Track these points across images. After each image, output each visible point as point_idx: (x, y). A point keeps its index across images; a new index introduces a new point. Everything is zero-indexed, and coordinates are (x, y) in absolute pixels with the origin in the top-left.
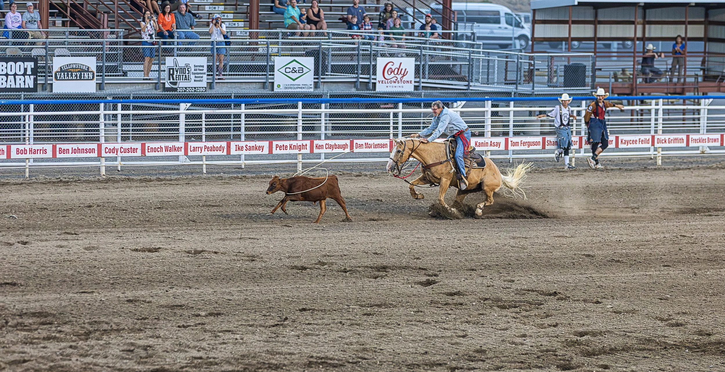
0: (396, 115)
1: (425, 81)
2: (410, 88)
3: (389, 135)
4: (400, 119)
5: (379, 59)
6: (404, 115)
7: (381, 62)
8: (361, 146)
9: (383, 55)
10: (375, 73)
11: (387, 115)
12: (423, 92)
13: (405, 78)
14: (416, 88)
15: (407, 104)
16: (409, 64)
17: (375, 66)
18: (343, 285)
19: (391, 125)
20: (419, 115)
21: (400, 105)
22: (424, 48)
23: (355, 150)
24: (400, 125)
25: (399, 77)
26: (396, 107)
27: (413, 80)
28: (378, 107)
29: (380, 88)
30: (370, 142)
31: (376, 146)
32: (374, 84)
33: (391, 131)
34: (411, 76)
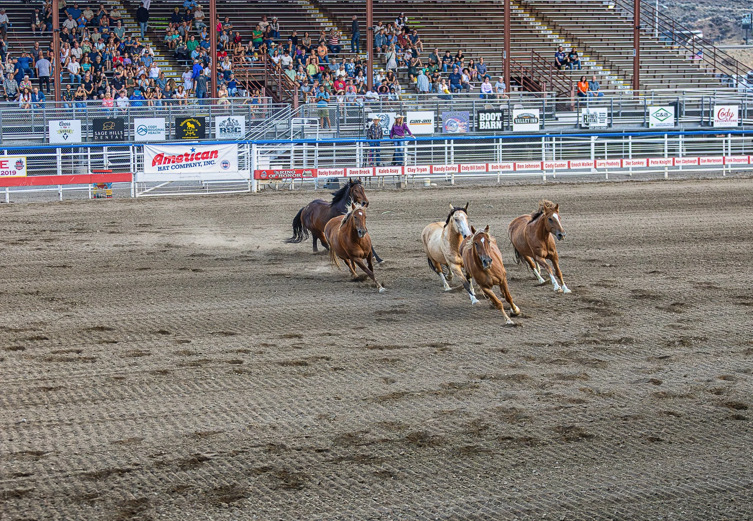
0: (726, 142)
1: (745, 120)
2: (735, 125)
3: (722, 154)
4: (729, 144)
5: (715, 107)
6: (732, 141)
7: (717, 109)
8: (705, 161)
9: (717, 104)
10: (713, 116)
11: (721, 142)
12: (744, 127)
13: (732, 119)
14: (739, 124)
15: (734, 134)
16: (735, 109)
17: (713, 111)
18: (695, 247)
19: (724, 148)
20: (742, 141)
21: (730, 135)
22: (745, 100)
23: (701, 164)
24: (729, 148)
25: (728, 118)
26: (726, 136)
27: (737, 119)
28: (715, 137)
29: (716, 125)
30: (711, 158)
31: (714, 161)
32: (712, 123)
33: (724, 151)
34: (736, 117)
